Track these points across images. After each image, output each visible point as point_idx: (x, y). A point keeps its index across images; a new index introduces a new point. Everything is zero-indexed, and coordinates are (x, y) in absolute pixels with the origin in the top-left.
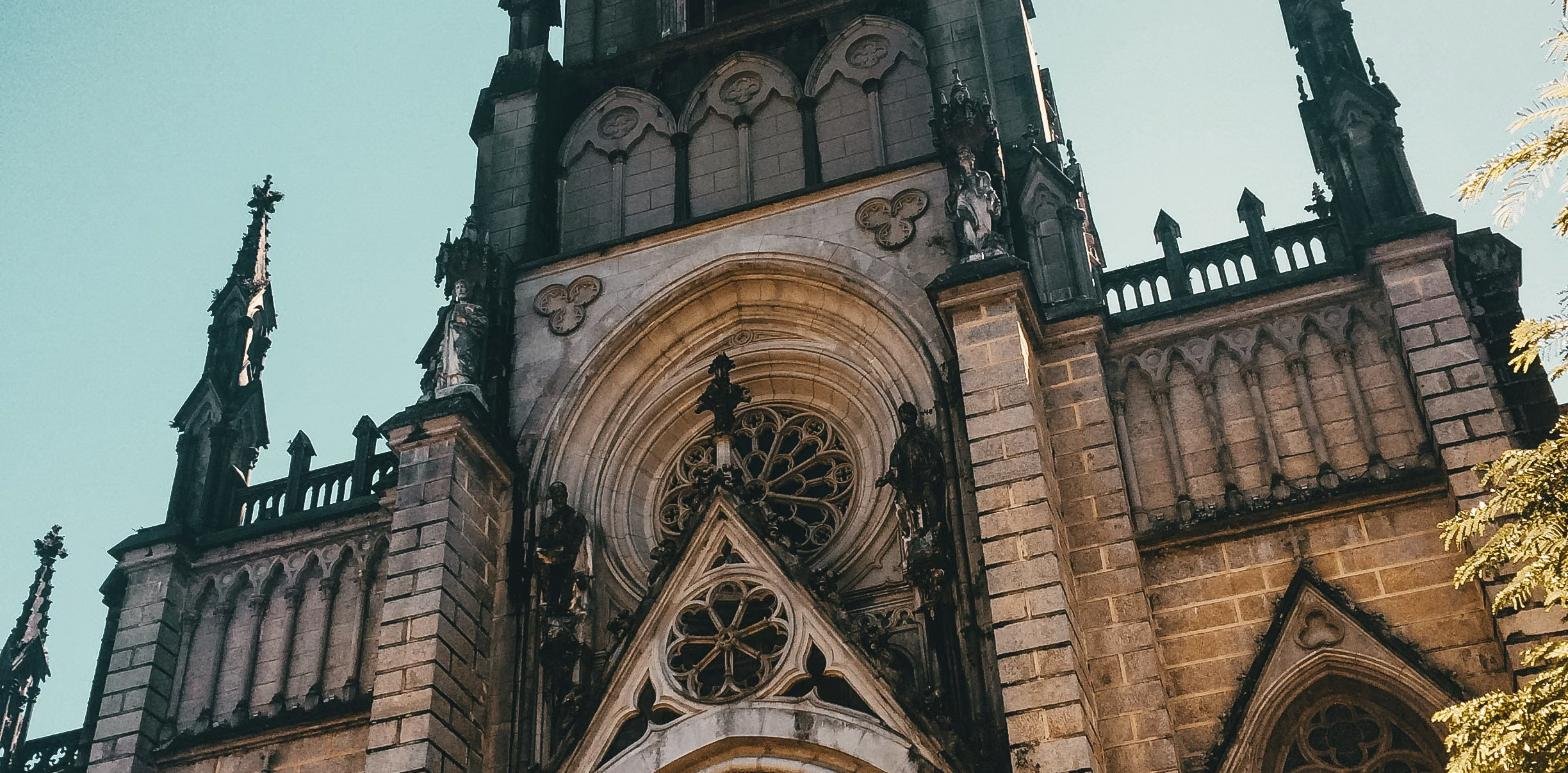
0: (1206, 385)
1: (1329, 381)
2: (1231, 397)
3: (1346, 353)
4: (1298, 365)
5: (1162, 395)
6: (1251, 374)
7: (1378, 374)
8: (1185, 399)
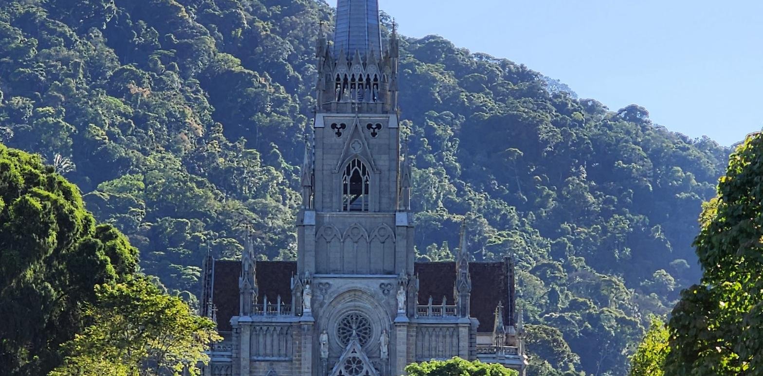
0: (431, 336)
1: (448, 340)
2: (434, 338)
3: (452, 336)
4: (444, 337)
5: (423, 336)
6: (438, 336)
7: (455, 340)
8: (427, 337)
